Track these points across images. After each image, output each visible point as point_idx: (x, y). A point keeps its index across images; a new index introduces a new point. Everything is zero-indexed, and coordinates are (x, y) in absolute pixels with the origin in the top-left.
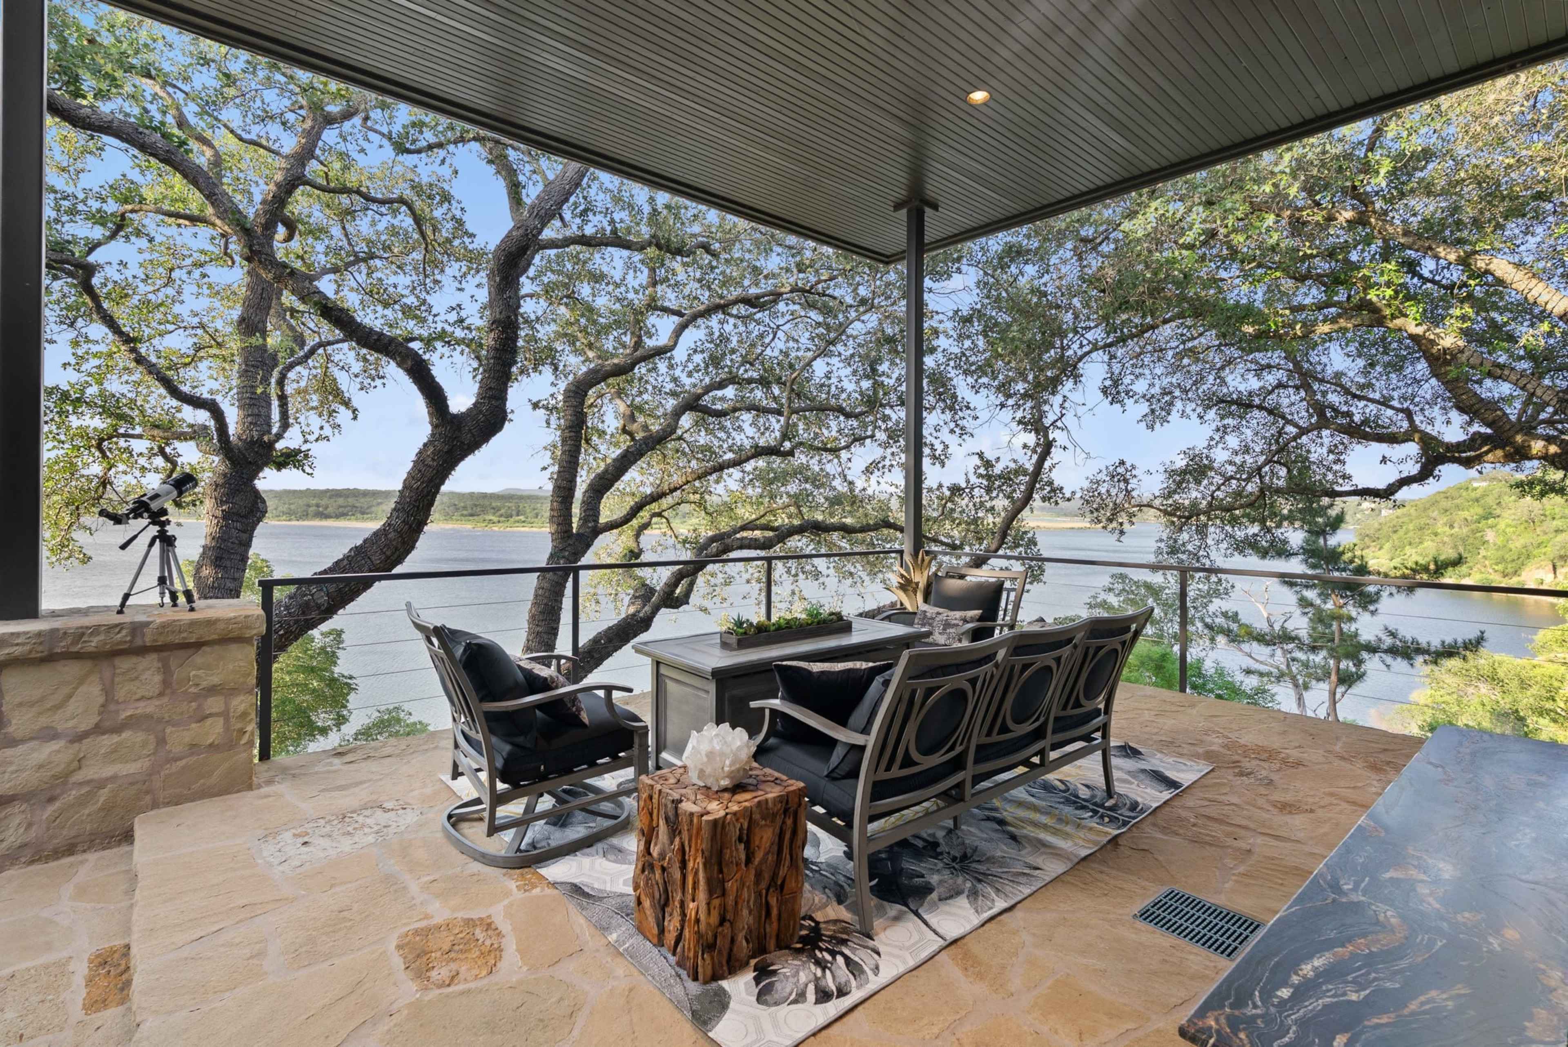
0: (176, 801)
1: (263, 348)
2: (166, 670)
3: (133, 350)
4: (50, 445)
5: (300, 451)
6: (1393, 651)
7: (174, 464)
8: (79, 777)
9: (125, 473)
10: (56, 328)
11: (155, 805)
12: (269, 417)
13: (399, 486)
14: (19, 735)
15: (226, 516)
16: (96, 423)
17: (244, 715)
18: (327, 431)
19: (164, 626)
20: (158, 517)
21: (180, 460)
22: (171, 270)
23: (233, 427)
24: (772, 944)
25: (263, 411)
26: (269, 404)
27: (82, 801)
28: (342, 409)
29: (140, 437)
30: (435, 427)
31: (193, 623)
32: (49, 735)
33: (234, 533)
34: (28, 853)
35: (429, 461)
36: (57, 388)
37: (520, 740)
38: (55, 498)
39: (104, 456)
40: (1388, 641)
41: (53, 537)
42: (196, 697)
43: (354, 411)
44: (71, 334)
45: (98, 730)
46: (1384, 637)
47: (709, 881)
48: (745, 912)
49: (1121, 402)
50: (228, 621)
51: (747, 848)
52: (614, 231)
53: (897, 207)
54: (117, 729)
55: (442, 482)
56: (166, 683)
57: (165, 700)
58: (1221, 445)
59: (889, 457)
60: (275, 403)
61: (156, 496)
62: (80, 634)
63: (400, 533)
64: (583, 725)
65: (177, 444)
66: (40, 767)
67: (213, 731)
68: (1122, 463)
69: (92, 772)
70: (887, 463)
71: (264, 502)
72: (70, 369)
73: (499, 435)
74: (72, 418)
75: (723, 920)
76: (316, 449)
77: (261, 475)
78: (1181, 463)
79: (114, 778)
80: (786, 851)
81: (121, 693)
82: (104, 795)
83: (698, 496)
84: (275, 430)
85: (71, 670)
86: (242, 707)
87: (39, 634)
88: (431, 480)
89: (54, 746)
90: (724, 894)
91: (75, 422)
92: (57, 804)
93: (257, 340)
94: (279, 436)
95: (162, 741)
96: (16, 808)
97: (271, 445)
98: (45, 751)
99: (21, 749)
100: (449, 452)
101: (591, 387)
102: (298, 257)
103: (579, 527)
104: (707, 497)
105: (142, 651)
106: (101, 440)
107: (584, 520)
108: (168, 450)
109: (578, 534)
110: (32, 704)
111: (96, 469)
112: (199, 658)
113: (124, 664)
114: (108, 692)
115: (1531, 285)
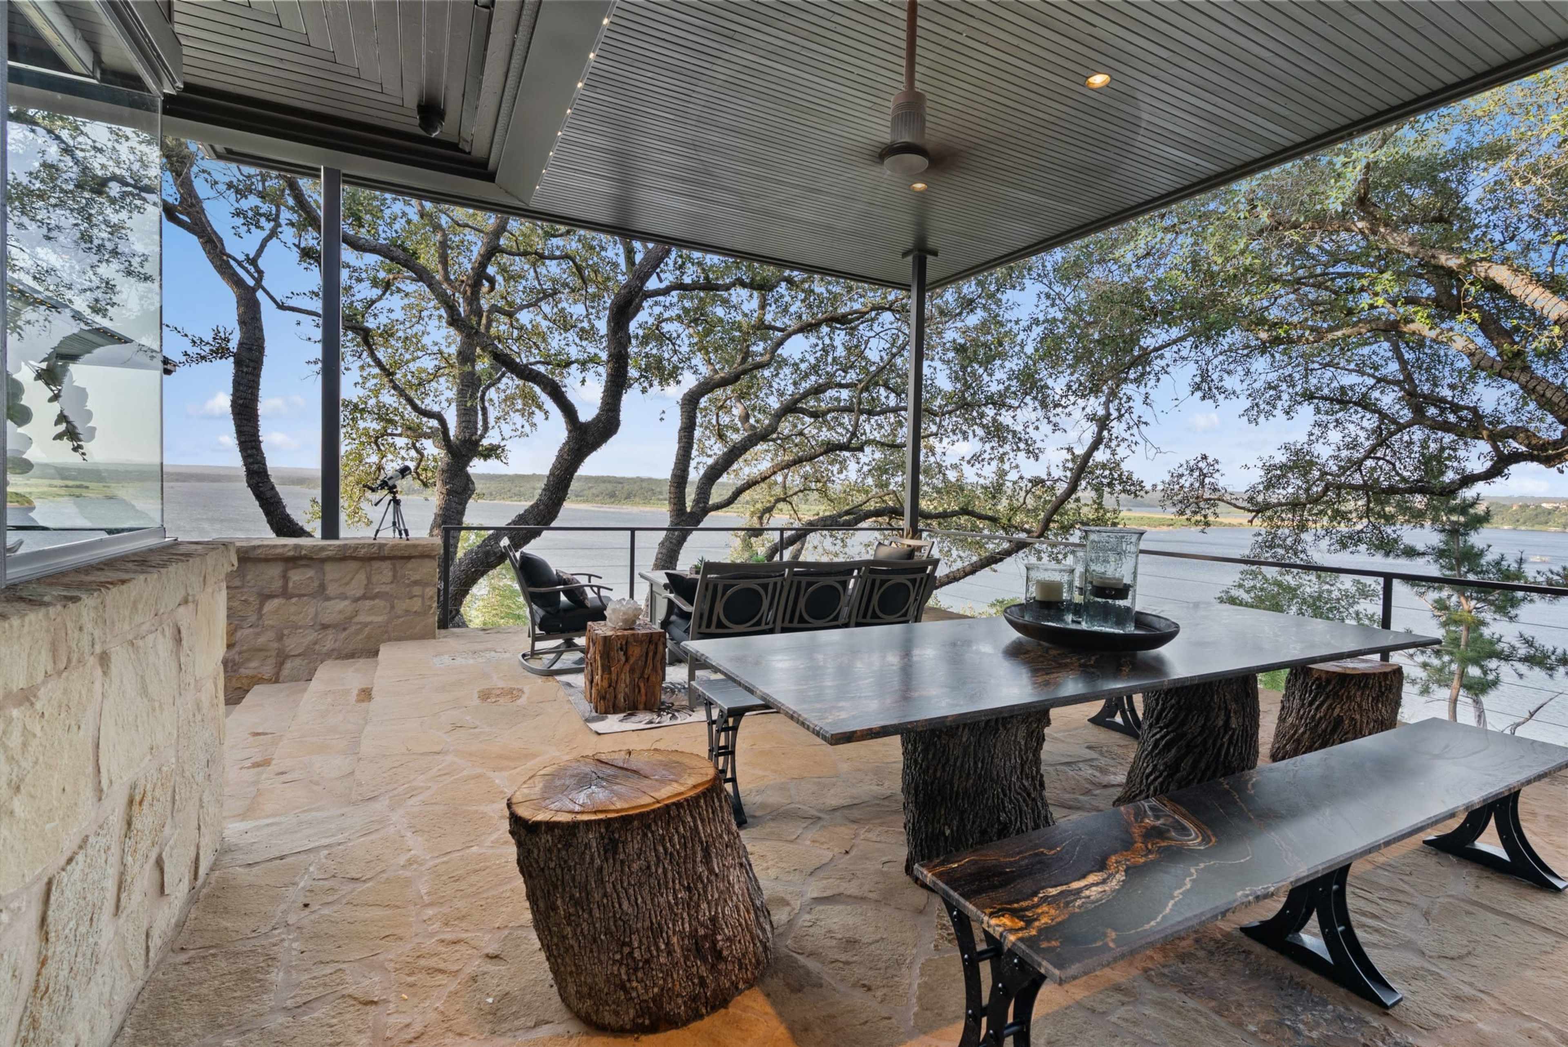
0: (399, 639)
1: (472, 373)
2: (394, 570)
3: (391, 381)
4: (347, 441)
5: (499, 446)
6: (1530, 660)
7: (422, 455)
8: (356, 620)
9: (392, 461)
10: (351, 359)
11: (389, 640)
12: (476, 423)
13: (547, 473)
14: (332, 595)
15: (449, 493)
16: (374, 426)
17: (431, 598)
18: (527, 428)
19: (394, 546)
20: (392, 489)
21: (425, 453)
22: (421, 311)
23: (452, 432)
24: (641, 706)
25: (472, 418)
26: (477, 414)
27: (358, 632)
28: (537, 411)
29: (400, 435)
30: (570, 432)
31: (407, 546)
32: (343, 597)
33: (454, 505)
34: (335, 653)
35: (565, 456)
36: (350, 402)
37: (549, 609)
38: (350, 478)
39: (379, 449)
40: (1523, 651)
41: (350, 506)
42: (408, 585)
43: (546, 413)
44: (359, 363)
45: (364, 597)
46: (1517, 645)
47: (602, 666)
48: (623, 685)
49: (1213, 397)
50: (424, 546)
51: (625, 654)
52: (707, 278)
53: (905, 254)
54: (373, 598)
55: (575, 471)
56: (394, 577)
57: (393, 586)
58: (1322, 440)
59: (989, 451)
60: (480, 413)
61: (391, 478)
62: (356, 548)
63: (546, 506)
64: (587, 607)
65: (423, 441)
66: (340, 612)
67: (417, 605)
68: (1204, 458)
69: (362, 618)
70: (986, 456)
71: (473, 483)
72: (359, 386)
73: (614, 437)
74: (360, 422)
75: (610, 686)
76: (509, 445)
77: (471, 464)
78: (1281, 458)
79: (371, 623)
80: (650, 661)
81: (374, 579)
82: (367, 630)
83: (819, 485)
84: (479, 432)
85: (353, 565)
86: (431, 593)
87: (339, 546)
88: (566, 469)
89: (346, 603)
90: (610, 673)
91: (361, 424)
92: (347, 632)
93: (468, 368)
94: (482, 436)
95: (392, 607)
96: (330, 631)
97: (477, 443)
98: (343, 605)
99: (332, 602)
100: (579, 449)
101: (703, 396)
102: (502, 298)
103: (693, 507)
104: (829, 485)
105: (384, 558)
106: (377, 438)
107: (697, 502)
108: (418, 445)
109: (691, 513)
110: (336, 581)
111: (374, 459)
112: (410, 565)
113: (376, 564)
114: (369, 578)
115: (1528, 291)
